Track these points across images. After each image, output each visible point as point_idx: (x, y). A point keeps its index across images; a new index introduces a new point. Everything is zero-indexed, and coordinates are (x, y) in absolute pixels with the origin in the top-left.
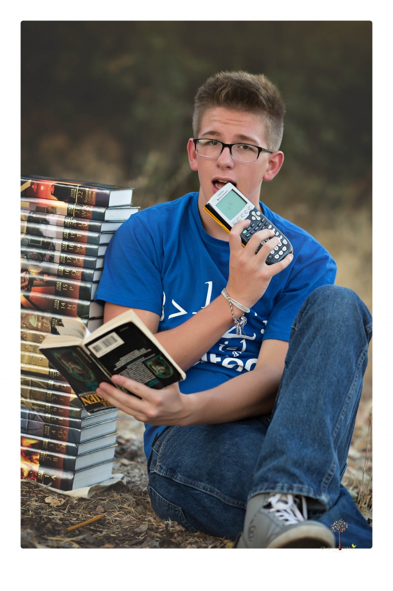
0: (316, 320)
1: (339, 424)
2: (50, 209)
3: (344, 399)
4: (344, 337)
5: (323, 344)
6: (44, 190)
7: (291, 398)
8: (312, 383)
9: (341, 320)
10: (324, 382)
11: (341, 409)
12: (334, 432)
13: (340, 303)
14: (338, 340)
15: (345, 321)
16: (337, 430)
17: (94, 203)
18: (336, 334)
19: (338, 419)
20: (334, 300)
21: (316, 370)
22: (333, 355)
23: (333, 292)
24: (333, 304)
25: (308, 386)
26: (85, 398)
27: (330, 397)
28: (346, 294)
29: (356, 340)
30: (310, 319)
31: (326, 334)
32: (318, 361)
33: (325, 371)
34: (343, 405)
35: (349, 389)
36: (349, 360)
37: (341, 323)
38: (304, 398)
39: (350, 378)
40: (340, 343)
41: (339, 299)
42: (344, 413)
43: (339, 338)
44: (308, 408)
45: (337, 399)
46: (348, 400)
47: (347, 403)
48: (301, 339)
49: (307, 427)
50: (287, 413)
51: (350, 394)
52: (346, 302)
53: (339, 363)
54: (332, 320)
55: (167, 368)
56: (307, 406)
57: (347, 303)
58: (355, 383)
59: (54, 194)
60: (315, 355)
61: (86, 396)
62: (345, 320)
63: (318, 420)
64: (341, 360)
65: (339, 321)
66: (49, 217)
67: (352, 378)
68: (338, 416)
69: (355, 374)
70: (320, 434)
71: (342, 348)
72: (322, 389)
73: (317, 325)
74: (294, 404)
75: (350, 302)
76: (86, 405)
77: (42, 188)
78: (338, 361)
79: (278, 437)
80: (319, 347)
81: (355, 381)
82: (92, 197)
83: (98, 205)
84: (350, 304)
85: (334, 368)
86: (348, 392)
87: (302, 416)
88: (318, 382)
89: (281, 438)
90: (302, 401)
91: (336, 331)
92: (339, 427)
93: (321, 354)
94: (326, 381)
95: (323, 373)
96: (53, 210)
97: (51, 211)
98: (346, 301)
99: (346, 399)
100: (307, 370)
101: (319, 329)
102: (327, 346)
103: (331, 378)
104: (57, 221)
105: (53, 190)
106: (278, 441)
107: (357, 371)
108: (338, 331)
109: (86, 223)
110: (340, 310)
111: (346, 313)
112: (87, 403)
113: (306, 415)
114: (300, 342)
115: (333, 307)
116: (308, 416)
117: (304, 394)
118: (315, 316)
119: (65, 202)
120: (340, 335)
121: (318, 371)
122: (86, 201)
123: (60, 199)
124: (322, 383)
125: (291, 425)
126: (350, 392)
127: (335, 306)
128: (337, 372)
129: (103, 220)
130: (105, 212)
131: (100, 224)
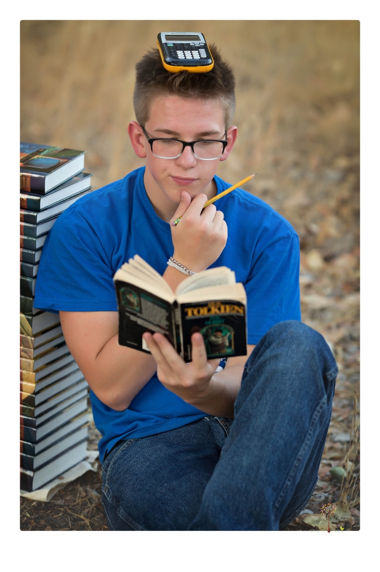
0: (268, 368)
1: (283, 493)
3: (293, 462)
4: (296, 393)
5: (271, 400)
7: (231, 462)
8: (255, 446)
9: (294, 372)
10: (268, 446)
11: (288, 474)
12: (277, 502)
13: (295, 351)
14: (289, 396)
15: (299, 373)
16: (280, 499)
17: (29, 191)
18: (287, 389)
19: (282, 487)
20: (290, 347)
21: (260, 431)
22: (281, 414)
23: (290, 336)
24: (288, 352)
25: (250, 449)
27: (275, 464)
28: (304, 338)
29: (311, 392)
30: (262, 366)
31: (276, 388)
32: (264, 420)
33: (271, 434)
34: (290, 470)
35: (299, 450)
36: (301, 418)
37: (294, 376)
38: (245, 463)
39: (301, 438)
40: (291, 400)
41: (294, 346)
42: (291, 479)
43: (290, 393)
44: (248, 477)
45: (283, 464)
46: (297, 462)
47: (296, 466)
48: (252, 386)
49: (244, 499)
50: (224, 480)
51: (301, 456)
52: (302, 350)
53: (288, 423)
54: (284, 372)
56: (246, 474)
57: (304, 350)
58: (308, 442)
60: (262, 413)
62: (298, 371)
63: (257, 492)
64: (291, 419)
65: (292, 373)
67: (303, 438)
68: (284, 483)
69: (307, 431)
70: (258, 509)
71: (292, 405)
72: (265, 455)
73: (267, 375)
74: (233, 469)
75: (307, 349)
78: (286, 421)
79: (211, 508)
80: (267, 403)
81: (308, 440)
82: (26, 184)
83: (33, 192)
84: (308, 352)
85: (282, 429)
86: (297, 454)
87: (239, 486)
88: (262, 447)
89: (214, 510)
90: (241, 467)
91: (287, 385)
92: (283, 495)
93: (268, 412)
94: (270, 446)
95: (268, 436)
98: (302, 347)
99: (295, 462)
100: (251, 431)
101: (270, 379)
102: (275, 403)
103: (277, 442)
106: (210, 512)
107: (311, 427)
108: (290, 385)
110: (295, 360)
111: (301, 364)
113: (244, 485)
114: (251, 390)
115: (287, 355)
116: (246, 486)
117: (245, 458)
118: (267, 363)
120: (292, 390)
121: (263, 432)
124: (266, 449)
125: (227, 494)
126: (300, 453)
127: (289, 354)
128: (284, 434)
129: (38, 210)
130: (39, 200)
131: (35, 214)
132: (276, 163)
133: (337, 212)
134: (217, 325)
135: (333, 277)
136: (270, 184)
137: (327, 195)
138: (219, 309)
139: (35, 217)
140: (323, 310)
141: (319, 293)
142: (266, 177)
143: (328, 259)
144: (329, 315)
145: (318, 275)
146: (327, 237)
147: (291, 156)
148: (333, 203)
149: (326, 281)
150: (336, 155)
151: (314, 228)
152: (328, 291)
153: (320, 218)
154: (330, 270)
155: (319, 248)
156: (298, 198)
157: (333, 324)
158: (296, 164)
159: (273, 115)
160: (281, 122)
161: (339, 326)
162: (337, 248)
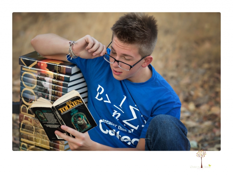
2: (46, 75)
6: (43, 66)
17: (65, 73)
26: (80, 102)
55: (38, 115)
59: (48, 68)
61: (79, 103)
66: (46, 78)
76: (80, 99)
77: (42, 65)
82: (64, 70)
83: (66, 74)
96: (47, 75)
97: (47, 76)
104: (49, 80)
105: (47, 66)
109: (62, 82)
112: (80, 100)
119: (52, 71)
122: (61, 72)
123: (50, 70)
129: (69, 82)
130: (70, 77)
131: (67, 83)
132: (178, 66)
133: (202, 86)
134: (77, 114)
135: (199, 114)
136: (175, 74)
137: (198, 79)
138: (72, 104)
139: (67, 84)
140: (194, 128)
141: (193, 120)
142: (173, 71)
143: (198, 106)
144: (196, 130)
145: (193, 113)
146: (198, 97)
147: (184, 63)
148: (200, 83)
149: (196, 115)
150: (204, 62)
151: (192, 93)
152: (197, 119)
153: (195, 89)
154: (198, 111)
155: (194, 101)
156: (186, 80)
157: (198, 134)
158: (187, 66)
159: (177, 45)
160: (181, 48)
161: (200, 135)
162: (201, 101)
